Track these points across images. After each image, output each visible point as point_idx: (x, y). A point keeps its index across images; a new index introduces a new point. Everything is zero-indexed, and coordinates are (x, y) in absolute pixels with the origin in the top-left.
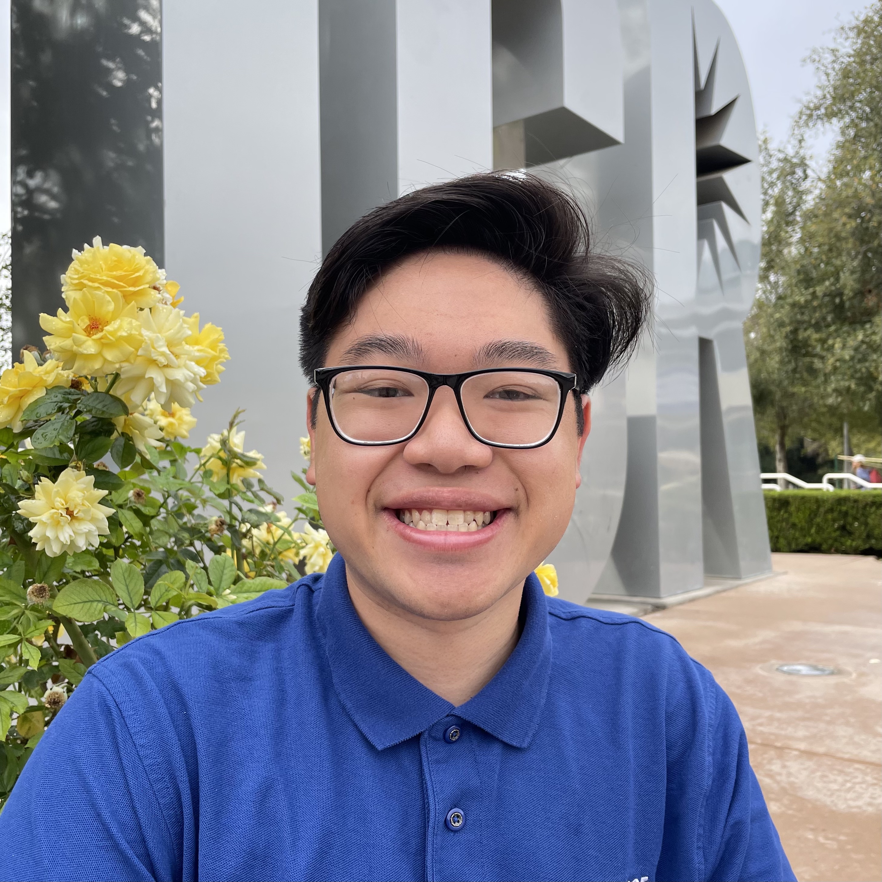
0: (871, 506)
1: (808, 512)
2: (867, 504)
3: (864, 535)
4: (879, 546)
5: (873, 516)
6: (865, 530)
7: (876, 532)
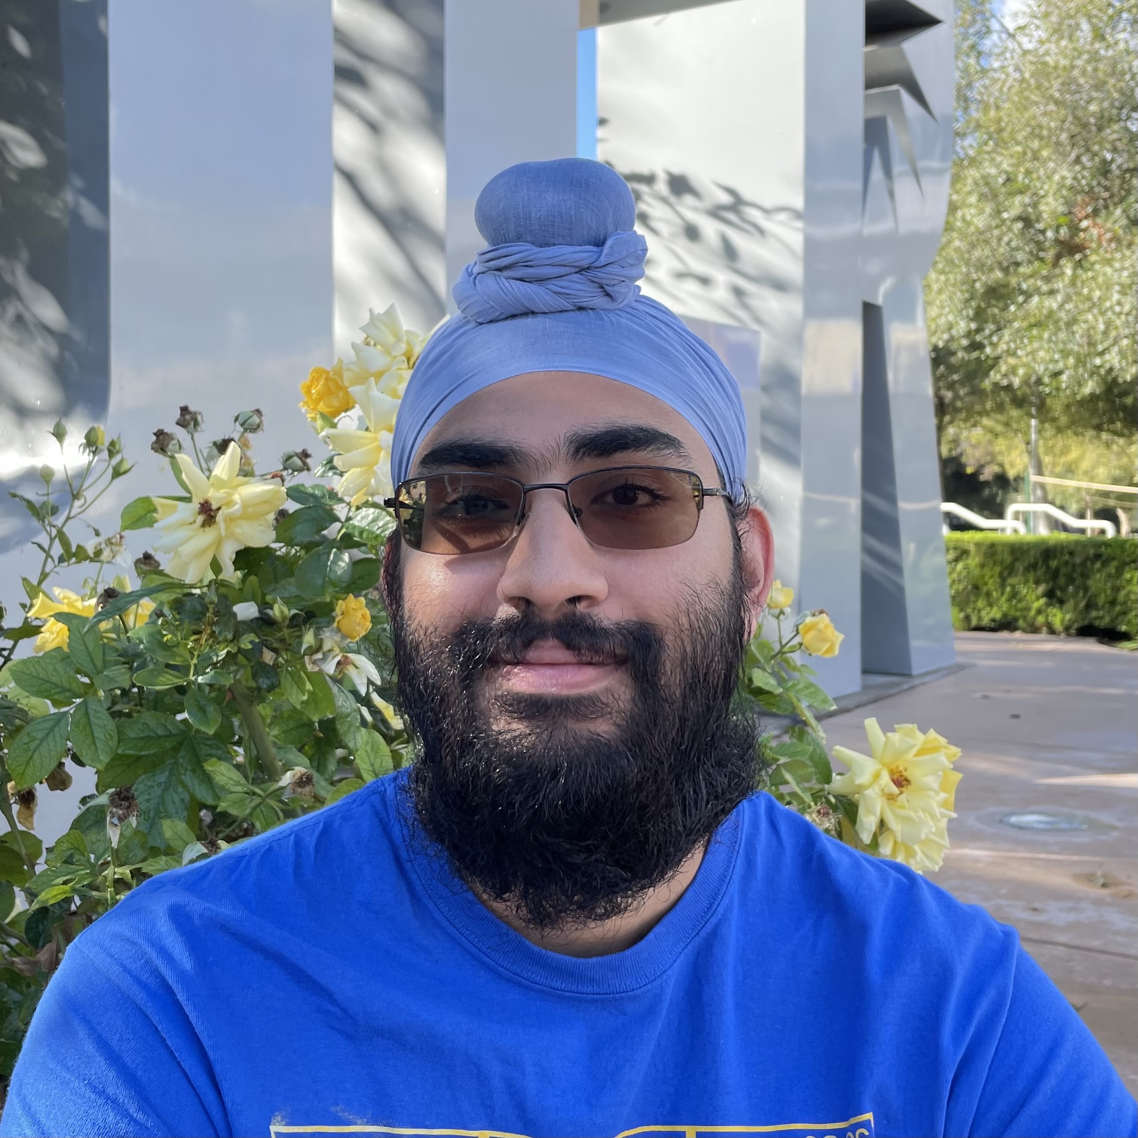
0: (1093, 562)
1: (998, 569)
2: (1087, 559)
3: (1082, 604)
4: (1105, 622)
5: (1098, 576)
6: (1084, 597)
7: (1101, 600)
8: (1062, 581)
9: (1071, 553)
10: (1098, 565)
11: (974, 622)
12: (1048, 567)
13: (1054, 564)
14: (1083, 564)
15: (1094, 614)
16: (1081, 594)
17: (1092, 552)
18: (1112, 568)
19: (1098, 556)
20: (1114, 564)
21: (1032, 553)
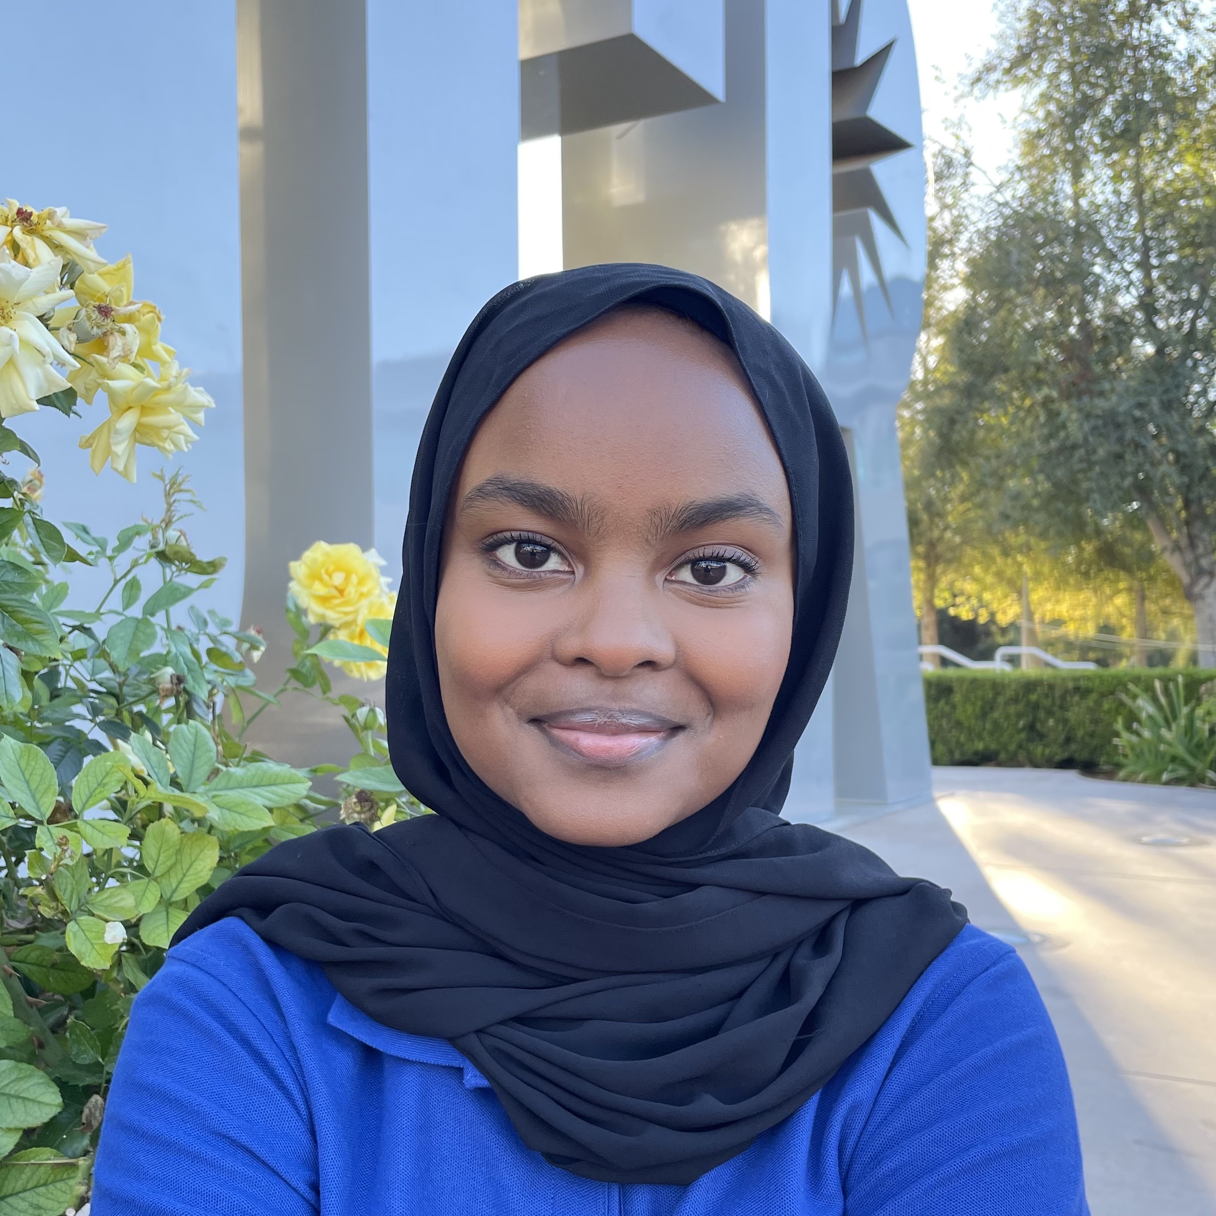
0: (1072, 696)
2: (1066, 692)
3: (1062, 738)
4: (1084, 755)
5: (1076, 709)
6: (1063, 730)
7: (1080, 733)
8: (1042, 714)
9: (1051, 687)
10: (1076, 698)
11: (957, 756)
12: (1028, 702)
13: (1033, 697)
14: (1063, 697)
15: (1073, 747)
16: (1060, 727)
17: (1071, 685)
18: (1090, 702)
19: (1077, 689)
20: (1094, 696)
21: (1013, 686)
